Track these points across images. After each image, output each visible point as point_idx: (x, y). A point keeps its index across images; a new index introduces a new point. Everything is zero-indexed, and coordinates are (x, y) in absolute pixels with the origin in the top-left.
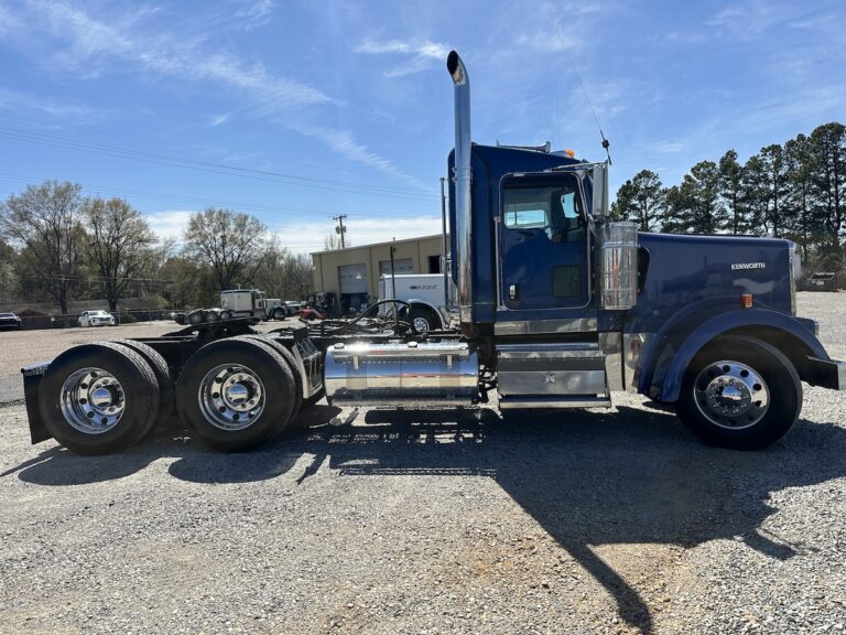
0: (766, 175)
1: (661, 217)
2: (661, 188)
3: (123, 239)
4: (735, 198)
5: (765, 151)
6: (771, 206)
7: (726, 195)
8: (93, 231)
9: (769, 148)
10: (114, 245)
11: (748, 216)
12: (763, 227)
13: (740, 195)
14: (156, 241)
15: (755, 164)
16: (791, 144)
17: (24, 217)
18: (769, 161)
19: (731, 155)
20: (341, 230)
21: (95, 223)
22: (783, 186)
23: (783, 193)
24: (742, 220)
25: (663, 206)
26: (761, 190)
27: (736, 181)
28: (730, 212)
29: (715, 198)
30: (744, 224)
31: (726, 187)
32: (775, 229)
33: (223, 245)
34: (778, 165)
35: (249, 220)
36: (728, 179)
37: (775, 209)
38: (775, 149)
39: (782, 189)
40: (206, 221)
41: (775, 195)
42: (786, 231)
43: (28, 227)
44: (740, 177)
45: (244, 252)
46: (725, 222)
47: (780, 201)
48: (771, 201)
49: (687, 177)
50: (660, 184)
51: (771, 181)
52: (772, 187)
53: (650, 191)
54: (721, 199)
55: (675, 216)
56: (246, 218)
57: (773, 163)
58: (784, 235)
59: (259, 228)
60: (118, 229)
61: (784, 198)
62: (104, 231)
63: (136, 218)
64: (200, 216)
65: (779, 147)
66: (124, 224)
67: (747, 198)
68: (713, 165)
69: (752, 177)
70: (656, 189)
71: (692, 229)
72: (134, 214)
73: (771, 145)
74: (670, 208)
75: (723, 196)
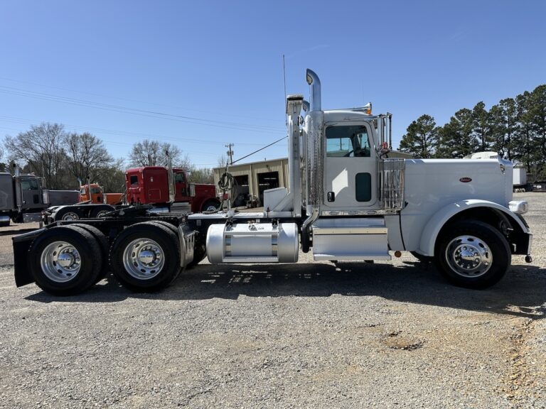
0: (504, 118)
1: (435, 144)
2: (435, 126)
3: (90, 160)
4: (483, 132)
5: (502, 102)
6: (506, 136)
7: (477, 131)
8: (72, 154)
9: (506, 101)
10: (85, 163)
11: (492, 144)
13: (486, 130)
14: (113, 160)
15: (496, 110)
16: (520, 97)
17: (27, 145)
18: (506, 109)
19: (481, 104)
20: (230, 153)
21: (74, 148)
22: (514, 125)
23: (514, 129)
24: (488, 146)
25: (437, 138)
26: (500, 127)
27: (484, 122)
28: (480, 141)
29: (471, 132)
31: (477, 125)
32: (509, 152)
34: (512, 110)
35: (171, 147)
36: (478, 120)
37: (509, 140)
38: (510, 101)
39: (513, 127)
40: (144, 148)
41: (510, 131)
42: (516, 154)
43: (31, 152)
44: (486, 119)
46: (477, 148)
47: (512, 135)
48: (507, 134)
49: (452, 119)
50: (435, 124)
51: (506, 122)
52: (507, 125)
53: (429, 128)
54: (474, 133)
55: (445, 144)
56: (169, 146)
57: (508, 110)
58: (514, 156)
59: (177, 152)
60: (88, 153)
61: (515, 132)
62: (79, 154)
63: (99, 146)
64: (140, 145)
65: (512, 99)
66: (91, 150)
67: (491, 133)
68: (469, 112)
69: (493, 119)
70: (432, 127)
71: (456, 152)
72: (98, 143)
73: (506, 98)
74: (441, 139)
75: (475, 131)
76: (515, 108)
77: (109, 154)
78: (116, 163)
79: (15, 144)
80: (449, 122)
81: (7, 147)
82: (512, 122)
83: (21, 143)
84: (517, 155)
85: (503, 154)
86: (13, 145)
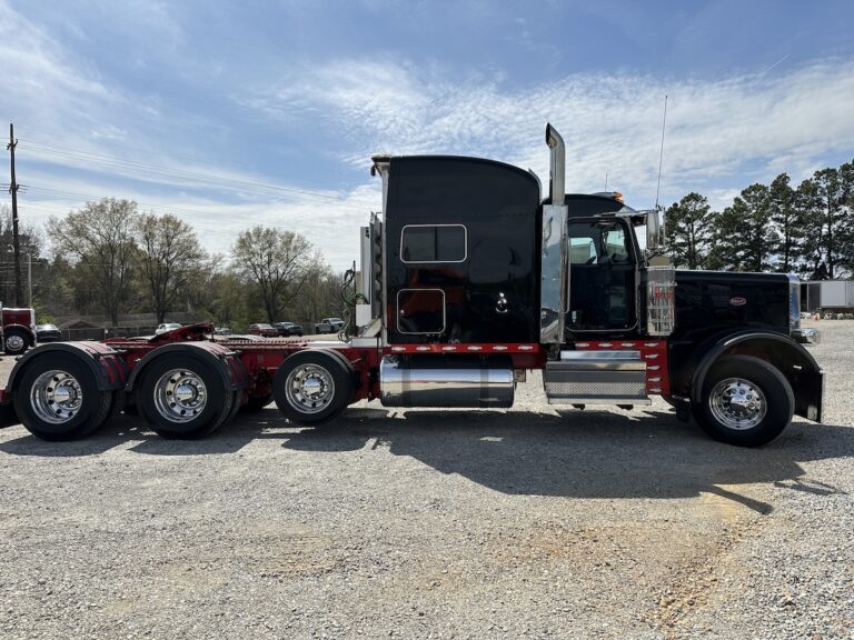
0: (820, 199)
1: (709, 240)
2: (709, 211)
3: (172, 256)
4: (786, 221)
5: (818, 174)
6: (825, 230)
7: (776, 220)
8: (146, 247)
9: (824, 172)
10: (164, 261)
11: (801, 241)
12: (816, 252)
13: (791, 219)
14: (207, 257)
15: (808, 187)
16: (846, 168)
17: (80, 232)
18: (824, 186)
19: (783, 178)
21: (148, 238)
22: (837, 210)
23: (837, 218)
24: (794, 244)
25: (711, 230)
26: (814, 214)
27: (788, 205)
28: (782, 236)
29: (766, 221)
30: (796, 249)
31: (778, 211)
32: (829, 254)
33: (269, 262)
34: (832, 189)
35: (295, 238)
36: (779, 203)
37: (829, 234)
38: (829, 173)
39: (836, 214)
40: (254, 239)
41: (830, 221)
42: (841, 256)
43: (85, 242)
44: (792, 202)
45: (289, 269)
46: (776, 247)
47: (834, 226)
48: (826, 226)
49: (737, 200)
50: (708, 207)
51: (824, 206)
52: (826, 211)
53: (699, 214)
54: (772, 223)
55: (724, 240)
56: (292, 236)
57: (827, 187)
58: (838, 261)
59: (304, 246)
60: (169, 244)
61: (839, 222)
62: (156, 247)
63: (187, 234)
64: (248, 234)
65: (834, 170)
66: (175, 240)
67: (800, 223)
68: (765, 189)
69: (805, 201)
70: (705, 212)
71: (742, 253)
72: (185, 231)
73: (825, 168)
74: (718, 232)
75: (774, 219)
76: (839, 184)
77: (201, 247)
78: (211, 261)
79: (63, 230)
80: (731, 205)
81: (51, 234)
82: (834, 205)
83: (71, 228)
84: (843, 259)
85: (820, 258)
86: (59, 231)
